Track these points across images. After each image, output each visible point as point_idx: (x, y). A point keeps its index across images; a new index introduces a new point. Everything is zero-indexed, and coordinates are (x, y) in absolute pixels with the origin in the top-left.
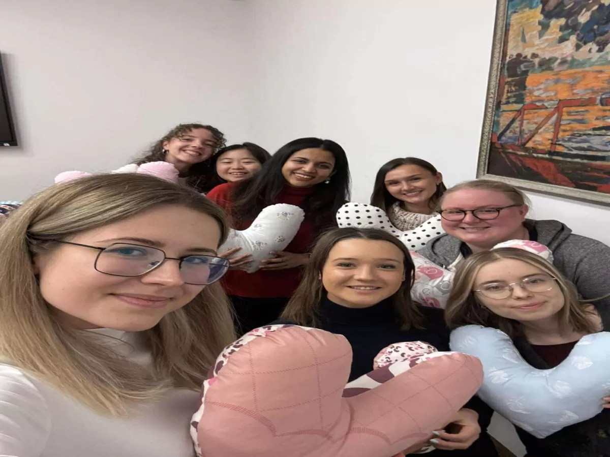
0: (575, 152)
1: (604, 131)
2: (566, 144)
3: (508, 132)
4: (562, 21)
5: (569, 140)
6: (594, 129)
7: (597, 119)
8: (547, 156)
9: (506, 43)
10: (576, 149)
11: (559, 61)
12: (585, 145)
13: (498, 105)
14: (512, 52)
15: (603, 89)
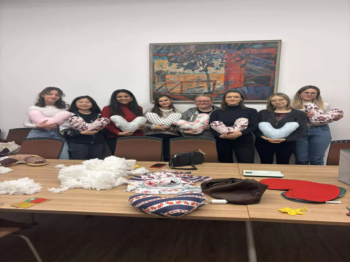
0: (190, 93)
1: (199, 88)
2: (186, 91)
3: (160, 89)
4: (177, 64)
5: (187, 90)
6: (195, 87)
7: (196, 85)
8: (180, 94)
9: (153, 67)
10: (190, 92)
11: (178, 73)
12: (193, 91)
13: (154, 82)
14: (157, 69)
15: (196, 79)
